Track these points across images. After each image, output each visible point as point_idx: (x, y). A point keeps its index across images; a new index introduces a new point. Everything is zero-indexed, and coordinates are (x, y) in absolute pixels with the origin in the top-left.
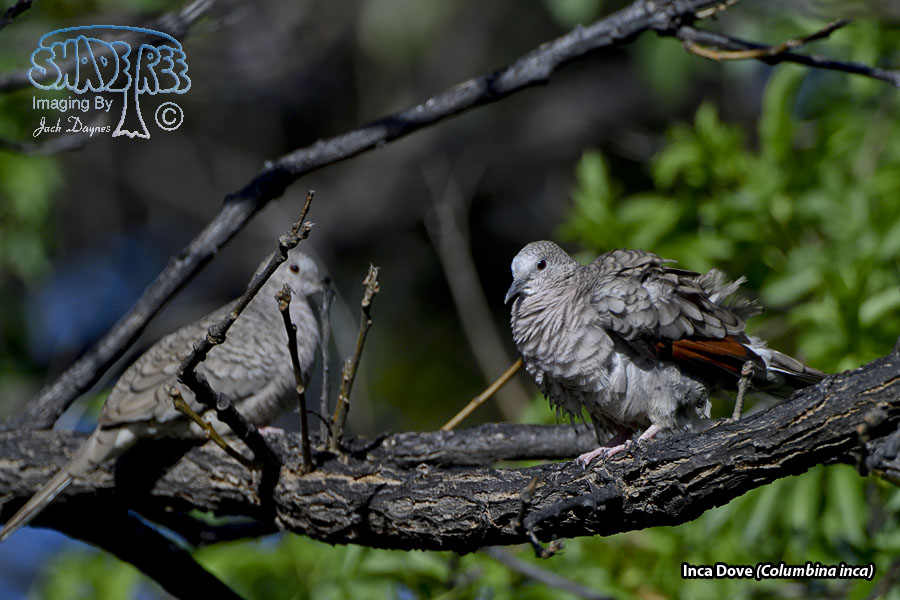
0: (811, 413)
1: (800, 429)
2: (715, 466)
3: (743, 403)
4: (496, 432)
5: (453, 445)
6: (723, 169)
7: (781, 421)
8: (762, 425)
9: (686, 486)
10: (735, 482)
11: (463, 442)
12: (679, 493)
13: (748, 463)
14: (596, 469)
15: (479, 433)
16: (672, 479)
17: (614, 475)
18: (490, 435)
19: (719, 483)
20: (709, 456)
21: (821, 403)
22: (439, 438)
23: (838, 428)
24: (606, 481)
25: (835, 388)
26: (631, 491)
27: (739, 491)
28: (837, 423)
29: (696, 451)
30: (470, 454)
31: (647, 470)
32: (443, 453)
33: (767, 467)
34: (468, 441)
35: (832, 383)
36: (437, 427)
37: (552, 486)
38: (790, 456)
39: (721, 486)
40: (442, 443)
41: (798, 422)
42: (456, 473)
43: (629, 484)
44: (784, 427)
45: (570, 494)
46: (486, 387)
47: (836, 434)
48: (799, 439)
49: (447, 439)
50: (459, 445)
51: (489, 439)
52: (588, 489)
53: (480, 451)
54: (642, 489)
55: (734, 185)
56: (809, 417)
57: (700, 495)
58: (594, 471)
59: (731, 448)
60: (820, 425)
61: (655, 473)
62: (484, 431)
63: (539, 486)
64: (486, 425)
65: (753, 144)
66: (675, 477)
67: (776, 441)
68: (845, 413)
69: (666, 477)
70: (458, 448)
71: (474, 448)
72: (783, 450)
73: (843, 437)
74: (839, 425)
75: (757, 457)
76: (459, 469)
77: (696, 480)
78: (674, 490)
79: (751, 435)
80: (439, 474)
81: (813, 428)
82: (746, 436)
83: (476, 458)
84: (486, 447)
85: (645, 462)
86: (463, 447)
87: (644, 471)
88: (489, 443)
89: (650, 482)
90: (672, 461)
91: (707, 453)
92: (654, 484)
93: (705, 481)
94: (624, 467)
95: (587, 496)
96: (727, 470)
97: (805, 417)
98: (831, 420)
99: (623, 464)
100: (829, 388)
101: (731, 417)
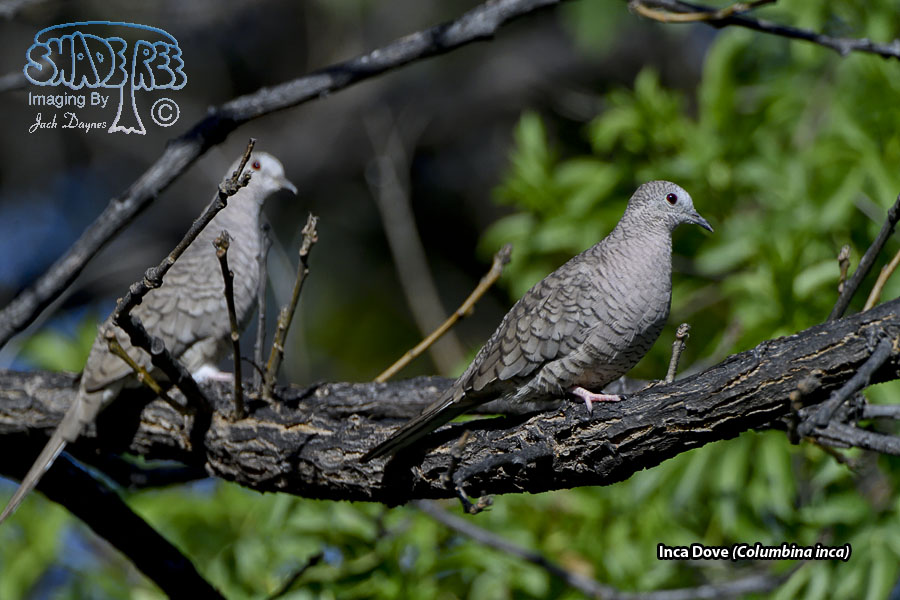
0: (744, 378)
1: (733, 393)
2: (646, 427)
3: (676, 366)
4: (429, 386)
5: (385, 397)
6: (663, 135)
7: (714, 385)
8: (695, 388)
9: (617, 446)
10: (666, 445)
11: (396, 395)
12: (610, 453)
13: (679, 426)
14: (527, 427)
15: (412, 386)
16: (603, 439)
17: (546, 433)
18: (423, 388)
19: (650, 445)
20: (641, 417)
21: (754, 369)
22: (372, 389)
23: (771, 394)
24: (537, 439)
25: (770, 354)
26: (561, 449)
27: (670, 454)
28: (770, 389)
29: (628, 412)
30: (402, 407)
31: (579, 429)
32: (375, 405)
33: (699, 430)
34: (401, 393)
35: (766, 349)
36: (370, 379)
37: (483, 442)
38: (722, 421)
39: (652, 447)
40: (375, 395)
41: (730, 387)
42: (388, 425)
43: (560, 443)
44: (716, 392)
45: (501, 450)
46: (420, 340)
47: (770, 400)
48: (731, 404)
49: (380, 390)
50: (391, 397)
51: (422, 392)
52: (519, 447)
53: (413, 403)
54: (573, 448)
55: (672, 151)
56: (742, 382)
57: (630, 456)
58: (525, 429)
59: (663, 410)
60: (753, 390)
61: (586, 433)
62: (417, 384)
63: (470, 441)
64: (419, 379)
65: (693, 111)
66: (606, 437)
67: (708, 405)
68: (779, 380)
69: (597, 437)
70: (392, 401)
71: (406, 400)
72: (715, 414)
73: (776, 403)
74: (772, 391)
75: (689, 420)
76: (390, 421)
77: (627, 441)
78: (605, 451)
79: (683, 398)
80: (370, 426)
81: (746, 393)
82: (678, 399)
83: (407, 411)
84: (418, 400)
85: (576, 422)
86: (396, 400)
87: (575, 430)
88: (422, 396)
89: (581, 442)
90: (604, 421)
91: (639, 414)
92: (585, 443)
93: (636, 442)
94: (555, 424)
95: (517, 454)
96: (659, 432)
97: (739, 382)
98: (764, 386)
99: (555, 422)
100: (763, 353)
101: (664, 379)
